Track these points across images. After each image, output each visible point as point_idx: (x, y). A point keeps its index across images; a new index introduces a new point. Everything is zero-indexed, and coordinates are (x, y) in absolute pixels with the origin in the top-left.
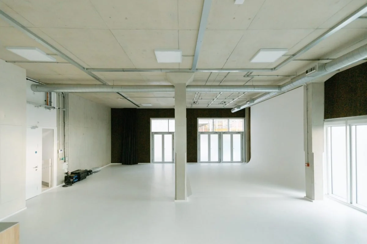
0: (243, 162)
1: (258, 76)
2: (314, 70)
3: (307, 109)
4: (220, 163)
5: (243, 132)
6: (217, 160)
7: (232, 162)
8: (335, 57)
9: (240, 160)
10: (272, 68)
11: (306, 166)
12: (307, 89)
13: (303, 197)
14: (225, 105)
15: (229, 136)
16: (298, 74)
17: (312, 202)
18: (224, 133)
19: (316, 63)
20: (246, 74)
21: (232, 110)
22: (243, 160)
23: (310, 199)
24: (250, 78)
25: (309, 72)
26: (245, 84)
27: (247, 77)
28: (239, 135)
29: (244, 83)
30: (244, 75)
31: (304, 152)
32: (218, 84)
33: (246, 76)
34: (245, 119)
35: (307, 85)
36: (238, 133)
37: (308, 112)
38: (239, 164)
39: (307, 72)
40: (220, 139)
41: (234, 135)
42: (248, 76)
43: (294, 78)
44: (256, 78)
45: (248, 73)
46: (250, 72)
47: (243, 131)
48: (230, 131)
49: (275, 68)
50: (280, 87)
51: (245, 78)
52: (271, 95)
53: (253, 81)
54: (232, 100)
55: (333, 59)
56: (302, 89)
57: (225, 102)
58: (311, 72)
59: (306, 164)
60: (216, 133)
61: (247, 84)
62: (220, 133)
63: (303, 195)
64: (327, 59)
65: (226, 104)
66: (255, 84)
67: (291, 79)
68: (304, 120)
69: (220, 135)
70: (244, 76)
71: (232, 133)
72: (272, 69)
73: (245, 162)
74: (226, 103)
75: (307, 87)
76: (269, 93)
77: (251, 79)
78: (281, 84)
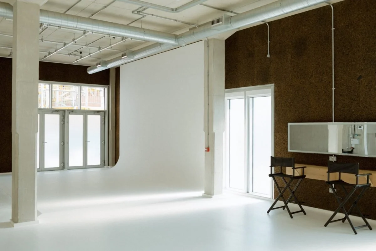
0: (105, 165)
1: (152, 15)
2: (220, 22)
3: (208, 72)
4: (62, 170)
5: (104, 112)
6: (57, 164)
7: (85, 166)
8: (240, 11)
9: (98, 162)
10: (173, 8)
11: (206, 151)
12: (208, 46)
13: (202, 195)
14: (79, 57)
15: (80, 117)
16: (200, 24)
17: (212, 198)
18: (72, 112)
19: (223, 15)
20: (137, 9)
21: (88, 69)
22: (104, 163)
23: (209, 196)
24: (140, 16)
25: (215, 24)
26: (131, 25)
27: (137, 14)
28: (98, 118)
29: (129, 22)
30: (133, 9)
31: (204, 133)
32: (86, 16)
33: (136, 12)
34: (109, 87)
35: (208, 40)
36: (97, 112)
37: (209, 77)
38: (98, 170)
39: (213, 23)
40: (64, 123)
41: (90, 117)
42: (139, 12)
43: (195, 28)
44: (148, 18)
45: (140, 8)
46: (144, 7)
47: (106, 109)
48: (83, 108)
49: (176, 9)
50: (176, 37)
51: (134, 14)
52: (163, 48)
53: (142, 22)
54: (98, 48)
55: (237, 14)
56: (201, 45)
57: (81, 53)
58: (217, 24)
59: (205, 148)
60: (56, 111)
61: (133, 25)
62: (64, 111)
63: (201, 193)
64: (231, 12)
65: (81, 57)
66: (145, 26)
67: (190, 29)
68: (204, 88)
69: (64, 116)
70: (133, 12)
71: (85, 113)
72: (172, 10)
73: (108, 166)
74: (82, 55)
75: (208, 44)
76: (160, 44)
77: (141, 18)
78: (178, 33)
